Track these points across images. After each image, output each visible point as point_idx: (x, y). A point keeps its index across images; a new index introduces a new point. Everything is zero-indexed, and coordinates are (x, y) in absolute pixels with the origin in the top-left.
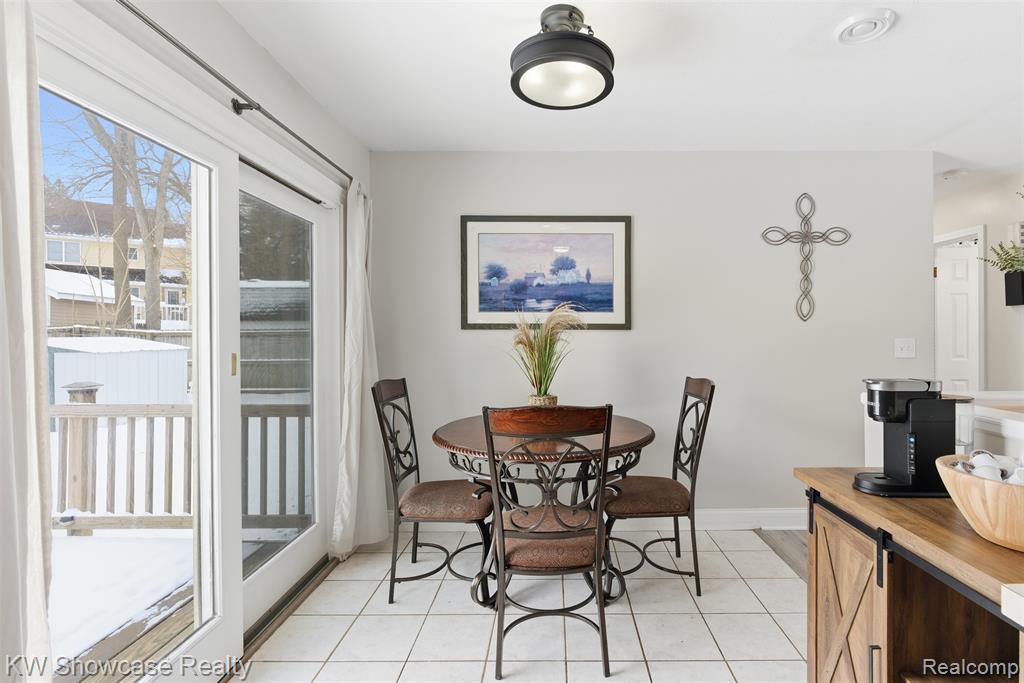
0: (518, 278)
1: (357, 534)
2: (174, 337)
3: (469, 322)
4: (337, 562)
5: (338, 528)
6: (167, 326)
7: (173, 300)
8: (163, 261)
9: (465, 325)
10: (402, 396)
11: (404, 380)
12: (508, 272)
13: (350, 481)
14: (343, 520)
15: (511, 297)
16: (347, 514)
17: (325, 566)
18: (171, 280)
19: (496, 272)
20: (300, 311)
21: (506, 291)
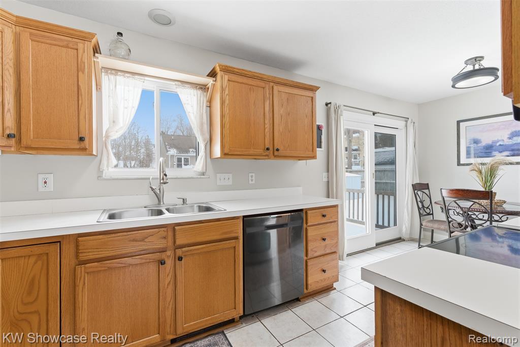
0: (487, 143)
1: (411, 233)
2: (357, 172)
3: (461, 163)
4: (404, 240)
5: (404, 229)
6: (354, 168)
7: (355, 158)
8: (353, 144)
9: (459, 164)
10: (426, 189)
11: (428, 184)
12: (482, 141)
13: (408, 215)
14: (406, 227)
15: (484, 151)
16: (407, 225)
17: (399, 240)
18: (354, 150)
19: (476, 142)
20: (393, 162)
21: (481, 149)
